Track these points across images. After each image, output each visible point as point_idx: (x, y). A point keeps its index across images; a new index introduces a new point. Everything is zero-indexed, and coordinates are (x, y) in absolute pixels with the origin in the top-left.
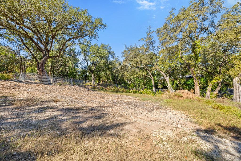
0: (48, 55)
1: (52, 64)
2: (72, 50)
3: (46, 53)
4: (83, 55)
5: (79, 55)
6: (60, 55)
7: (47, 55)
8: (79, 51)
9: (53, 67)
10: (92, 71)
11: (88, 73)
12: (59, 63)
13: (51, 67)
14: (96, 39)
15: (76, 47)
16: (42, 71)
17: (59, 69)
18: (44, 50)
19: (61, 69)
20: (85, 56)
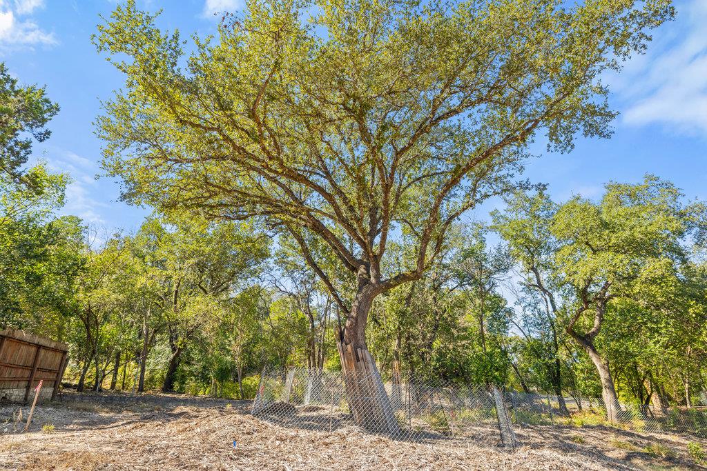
0: (378, 276)
1: (401, 323)
2: (470, 253)
3: (367, 269)
4: (520, 265)
5: (506, 269)
6: (422, 269)
7: (373, 280)
8: (499, 250)
9: (408, 339)
10: (586, 340)
11: (562, 354)
12: (429, 318)
13: (399, 339)
14: (601, 134)
15: (484, 235)
16: (357, 355)
17: (430, 346)
18: (361, 262)
19: (437, 344)
20: (533, 268)
